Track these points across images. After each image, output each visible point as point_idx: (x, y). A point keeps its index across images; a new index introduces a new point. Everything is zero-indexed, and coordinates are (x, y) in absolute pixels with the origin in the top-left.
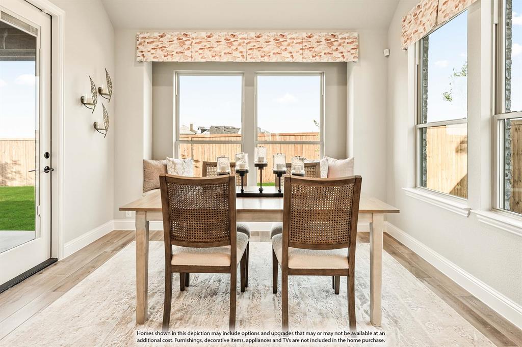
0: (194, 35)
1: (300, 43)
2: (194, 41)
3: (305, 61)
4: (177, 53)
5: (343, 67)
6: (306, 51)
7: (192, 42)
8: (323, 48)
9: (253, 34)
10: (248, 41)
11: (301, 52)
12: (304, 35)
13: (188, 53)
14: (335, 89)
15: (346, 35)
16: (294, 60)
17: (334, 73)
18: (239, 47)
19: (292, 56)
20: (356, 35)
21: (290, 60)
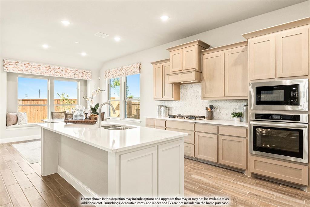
0: (32, 64)
1: (74, 72)
2: (33, 67)
3: (75, 78)
4: (24, 70)
5: (85, 81)
6: (76, 75)
7: (31, 67)
8: (81, 75)
9: (57, 67)
10: (55, 69)
11: (74, 75)
12: (75, 70)
13: (30, 71)
14: (83, 87)
15: (88, 72)
16: (71, 78)
17: (83, 83)
18: (51, 71)
19: (71, 76)
20: (91, 72)
21: (70, 77)
